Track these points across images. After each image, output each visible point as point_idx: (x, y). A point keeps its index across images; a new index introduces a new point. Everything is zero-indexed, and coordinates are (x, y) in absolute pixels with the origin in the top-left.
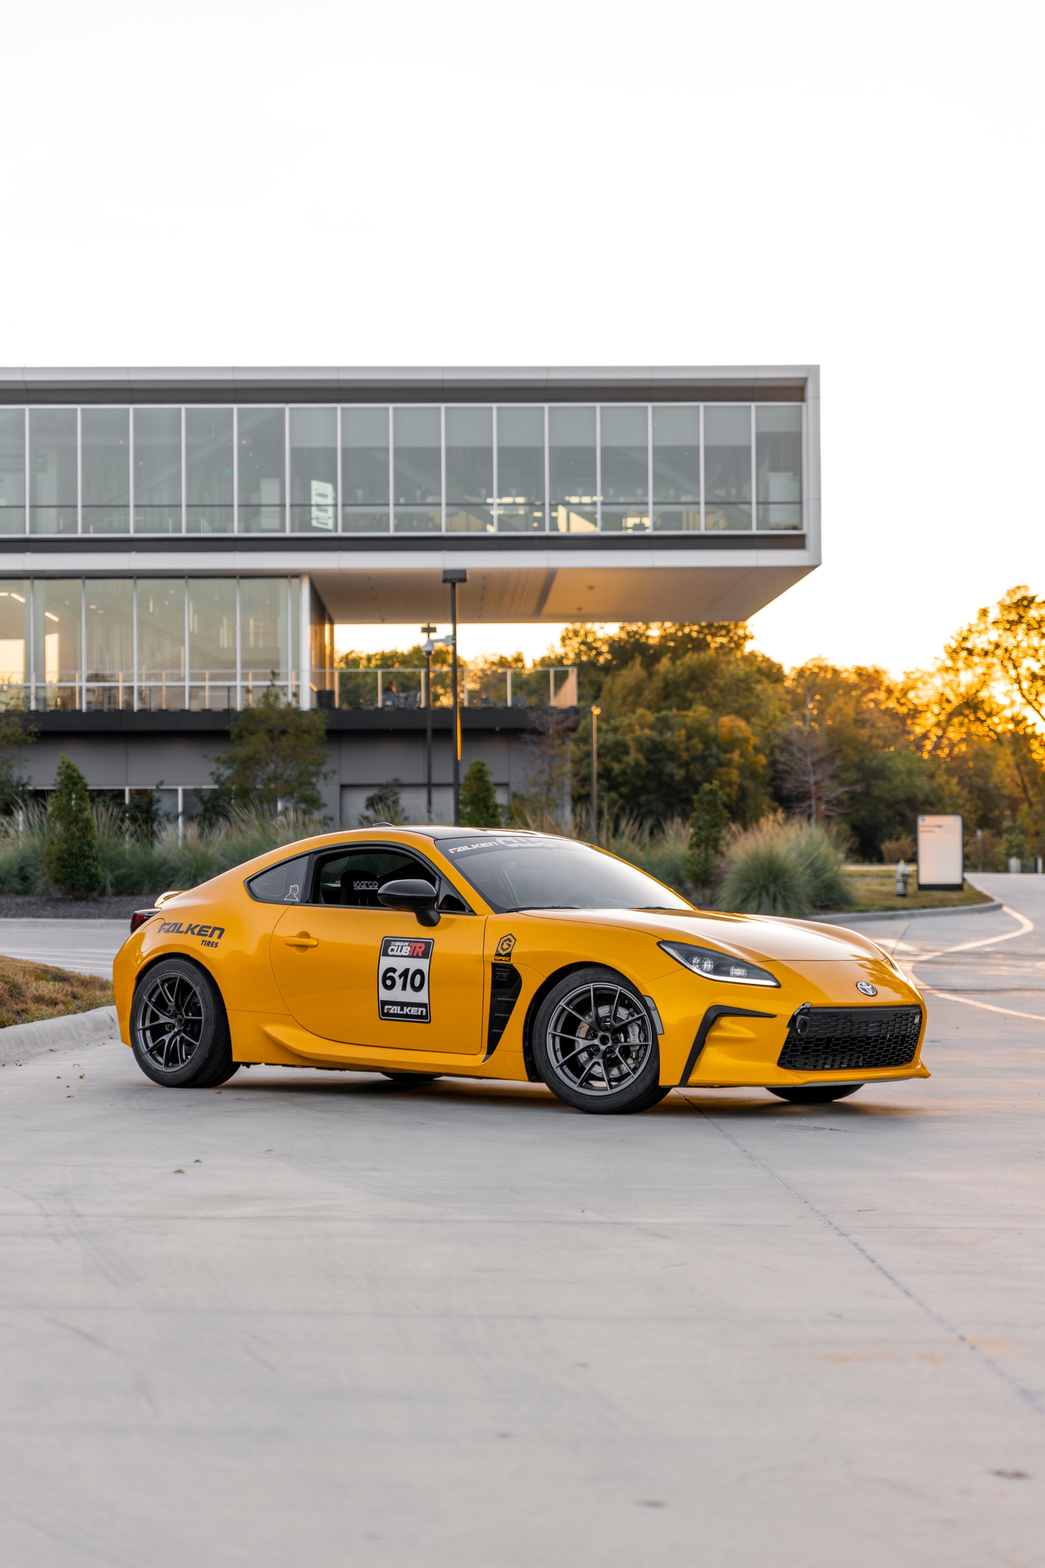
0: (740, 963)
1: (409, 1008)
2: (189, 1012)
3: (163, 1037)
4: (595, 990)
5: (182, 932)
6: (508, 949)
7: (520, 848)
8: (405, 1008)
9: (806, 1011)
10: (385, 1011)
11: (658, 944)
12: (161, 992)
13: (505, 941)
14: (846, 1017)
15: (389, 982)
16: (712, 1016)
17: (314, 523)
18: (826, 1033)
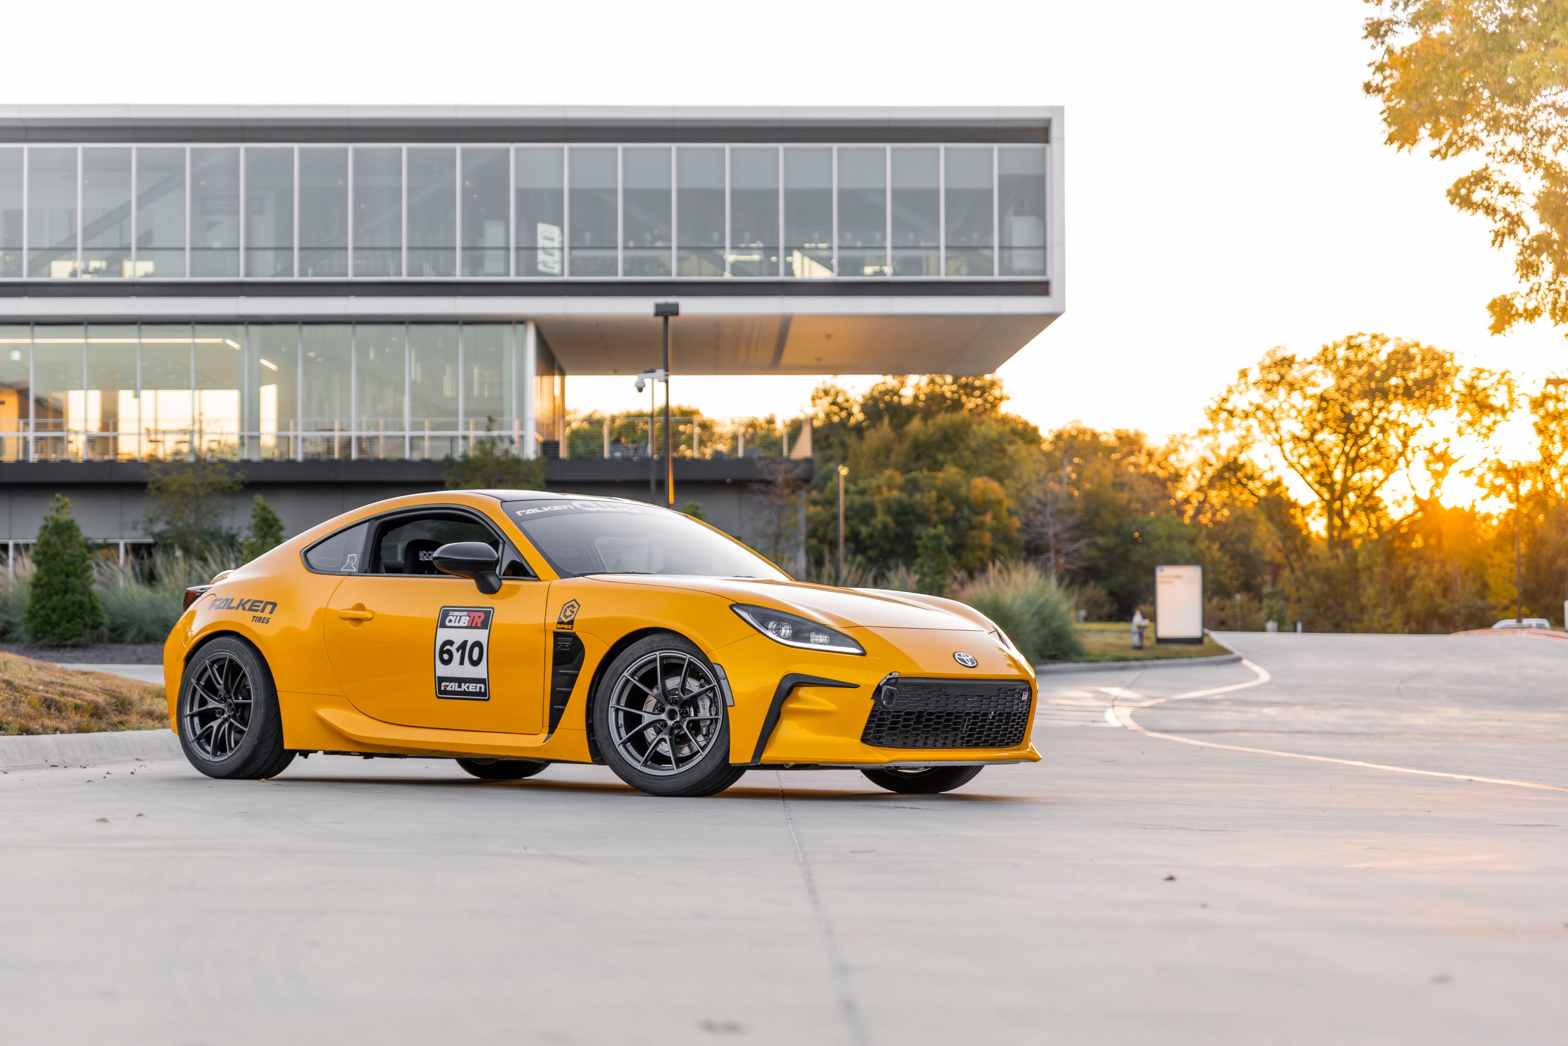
0: (821, 629)
1: (467, 685)
2: (239, 695)
3: (211, 724)
4: (662, 658)
5: (232, 608)
6: (571, 616)
7: (598, 512)
8: (463, 684)
9: (894, 681)
10: (442, 688)
11: (731, 607)
12: (210, 676)
13: (568, 607)
14: (941, 690)
15: (446, 657)
16: (788, 685)
17: (541, 267)
18: (917, 707)
